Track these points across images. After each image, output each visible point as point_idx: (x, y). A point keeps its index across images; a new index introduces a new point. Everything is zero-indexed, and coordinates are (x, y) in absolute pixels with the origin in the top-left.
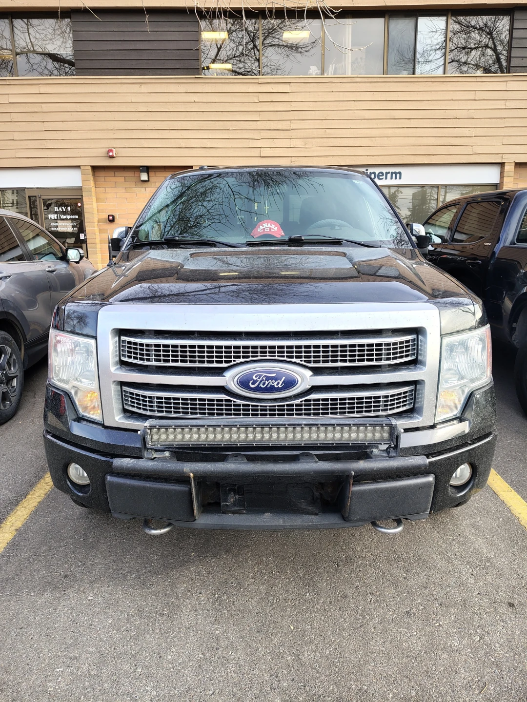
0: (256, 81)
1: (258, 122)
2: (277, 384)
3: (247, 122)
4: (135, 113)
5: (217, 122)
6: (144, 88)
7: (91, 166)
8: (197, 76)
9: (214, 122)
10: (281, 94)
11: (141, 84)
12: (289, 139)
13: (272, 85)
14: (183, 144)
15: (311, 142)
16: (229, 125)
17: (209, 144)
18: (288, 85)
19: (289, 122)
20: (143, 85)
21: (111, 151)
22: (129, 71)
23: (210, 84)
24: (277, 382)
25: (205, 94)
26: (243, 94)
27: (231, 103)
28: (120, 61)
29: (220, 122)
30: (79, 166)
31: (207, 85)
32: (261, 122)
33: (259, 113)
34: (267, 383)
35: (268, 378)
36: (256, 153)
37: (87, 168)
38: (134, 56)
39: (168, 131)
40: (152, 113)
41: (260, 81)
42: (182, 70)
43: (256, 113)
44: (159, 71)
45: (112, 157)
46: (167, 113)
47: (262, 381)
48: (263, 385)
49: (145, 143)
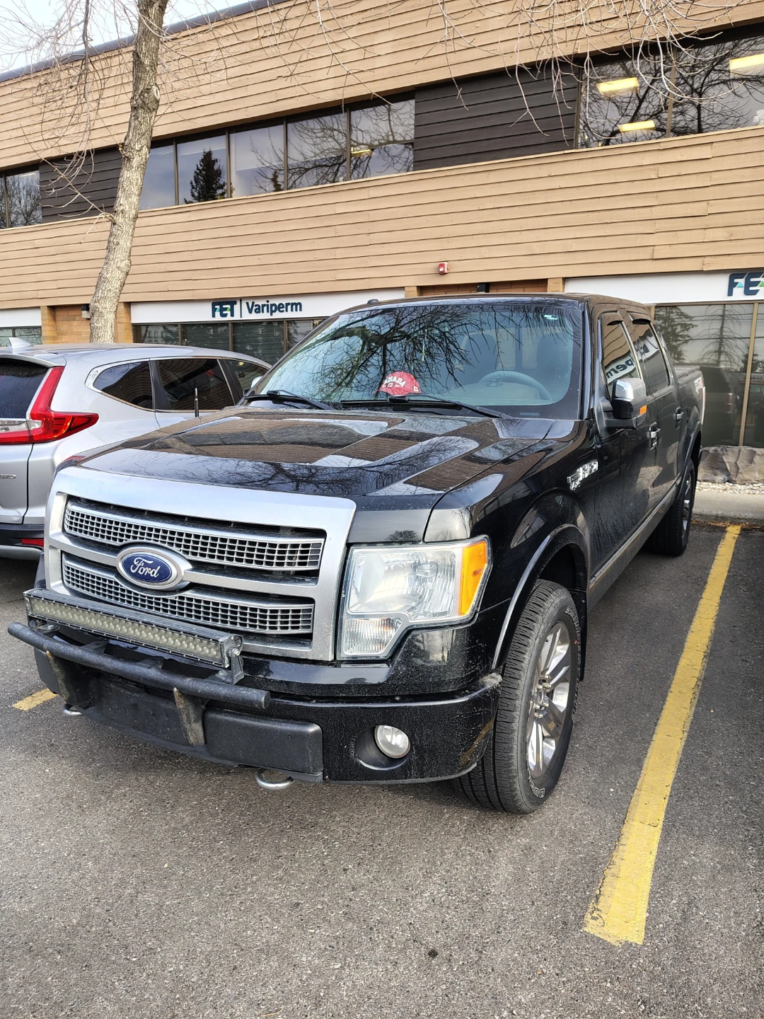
0: (656, 147)
1: (653, 208)
2: (153, 573)
3: (637, 210)
4: (478, 212)
5: (590, 214)
6: (493, 177)
7: (417, 287)
8: (566, 152)
9: (587, 214)
10: (695, 162)
11: (489, 172)
12: (703, 230)
13: (682, 150)
14: (537, 248)
15: (739, 232)
16: (607, 217)
17: (575, 246)
18: (708, 147)
19: (705, 203)
20: (492, 173)
21: (442, 265)
22: (477, 156)
23: (585, 161)
24: (152, 571)
25: (576, 176)
26: (634, 169)
27: (613, 185)
28: (468, 144)
29: (595, 213)
30: (404, 287)
31: (580, 162)
32: (659, 207)
33: (656, 194)
34: (144, 570)
35: (146, 565)
36: (646, 254)
37: (412, 289)
38: (485, 135)
39: (518, 233)
40: (500, 210)
41: (662, 146)
42: (548, 146)
43: (652, 195)
44: (517, 151)
45: (443, 274)
46: (520, 207)
47: (141, 566)
48: (142, 571)
49: (486, 252)
